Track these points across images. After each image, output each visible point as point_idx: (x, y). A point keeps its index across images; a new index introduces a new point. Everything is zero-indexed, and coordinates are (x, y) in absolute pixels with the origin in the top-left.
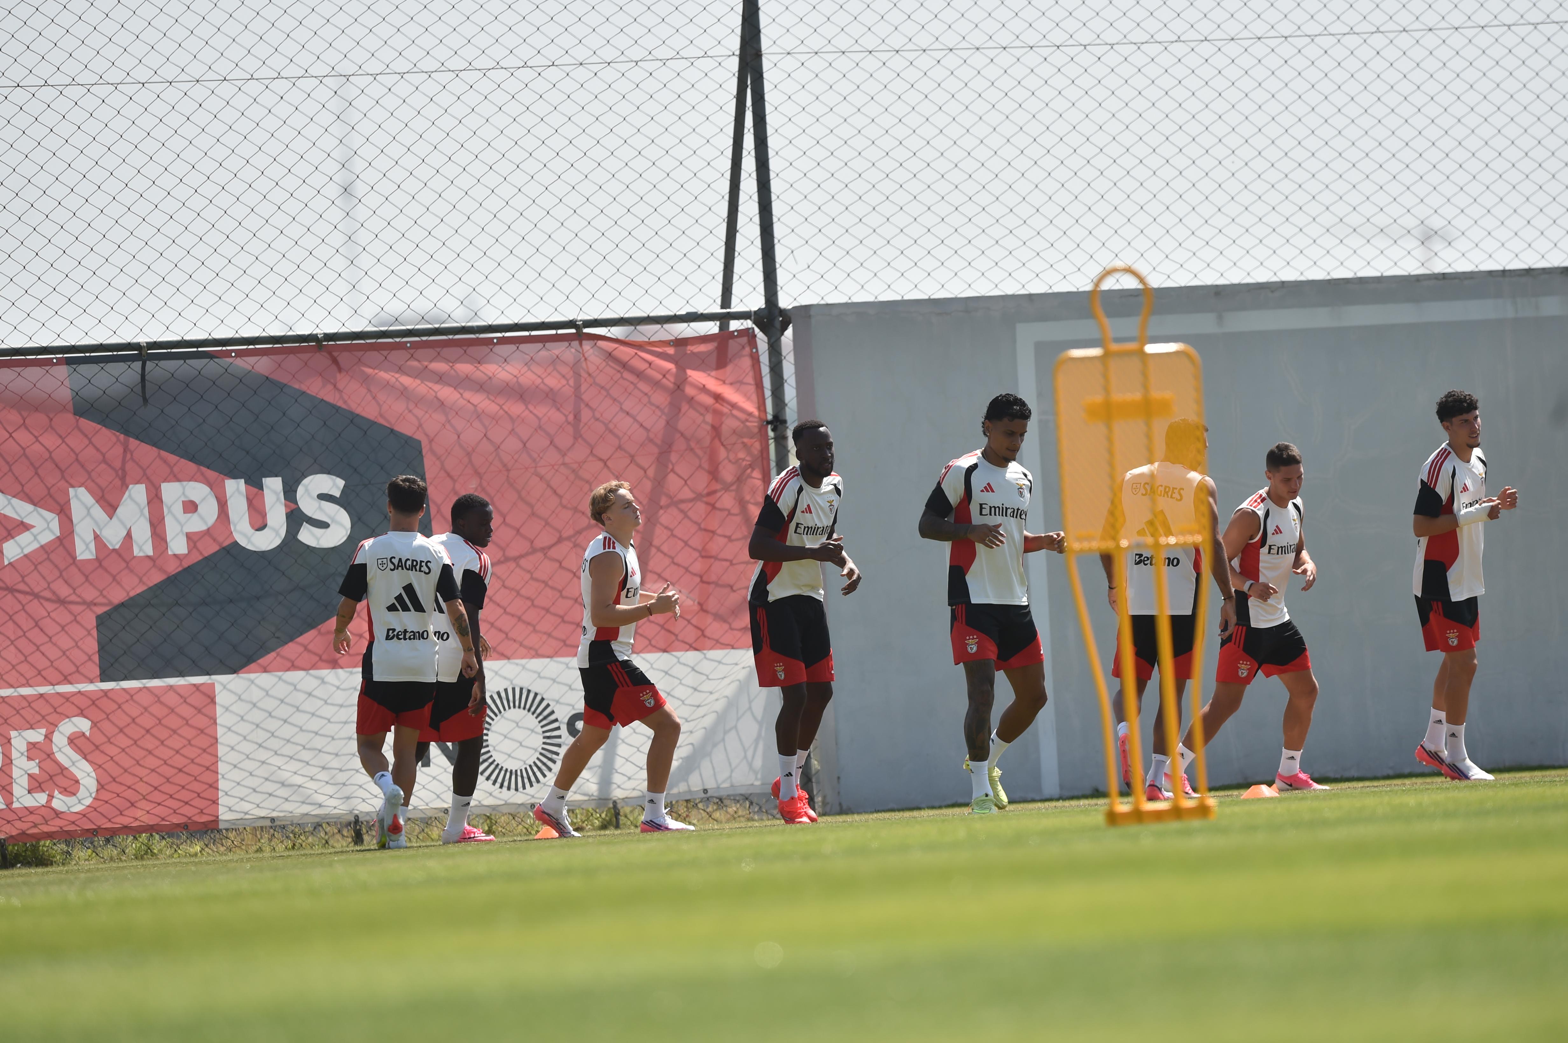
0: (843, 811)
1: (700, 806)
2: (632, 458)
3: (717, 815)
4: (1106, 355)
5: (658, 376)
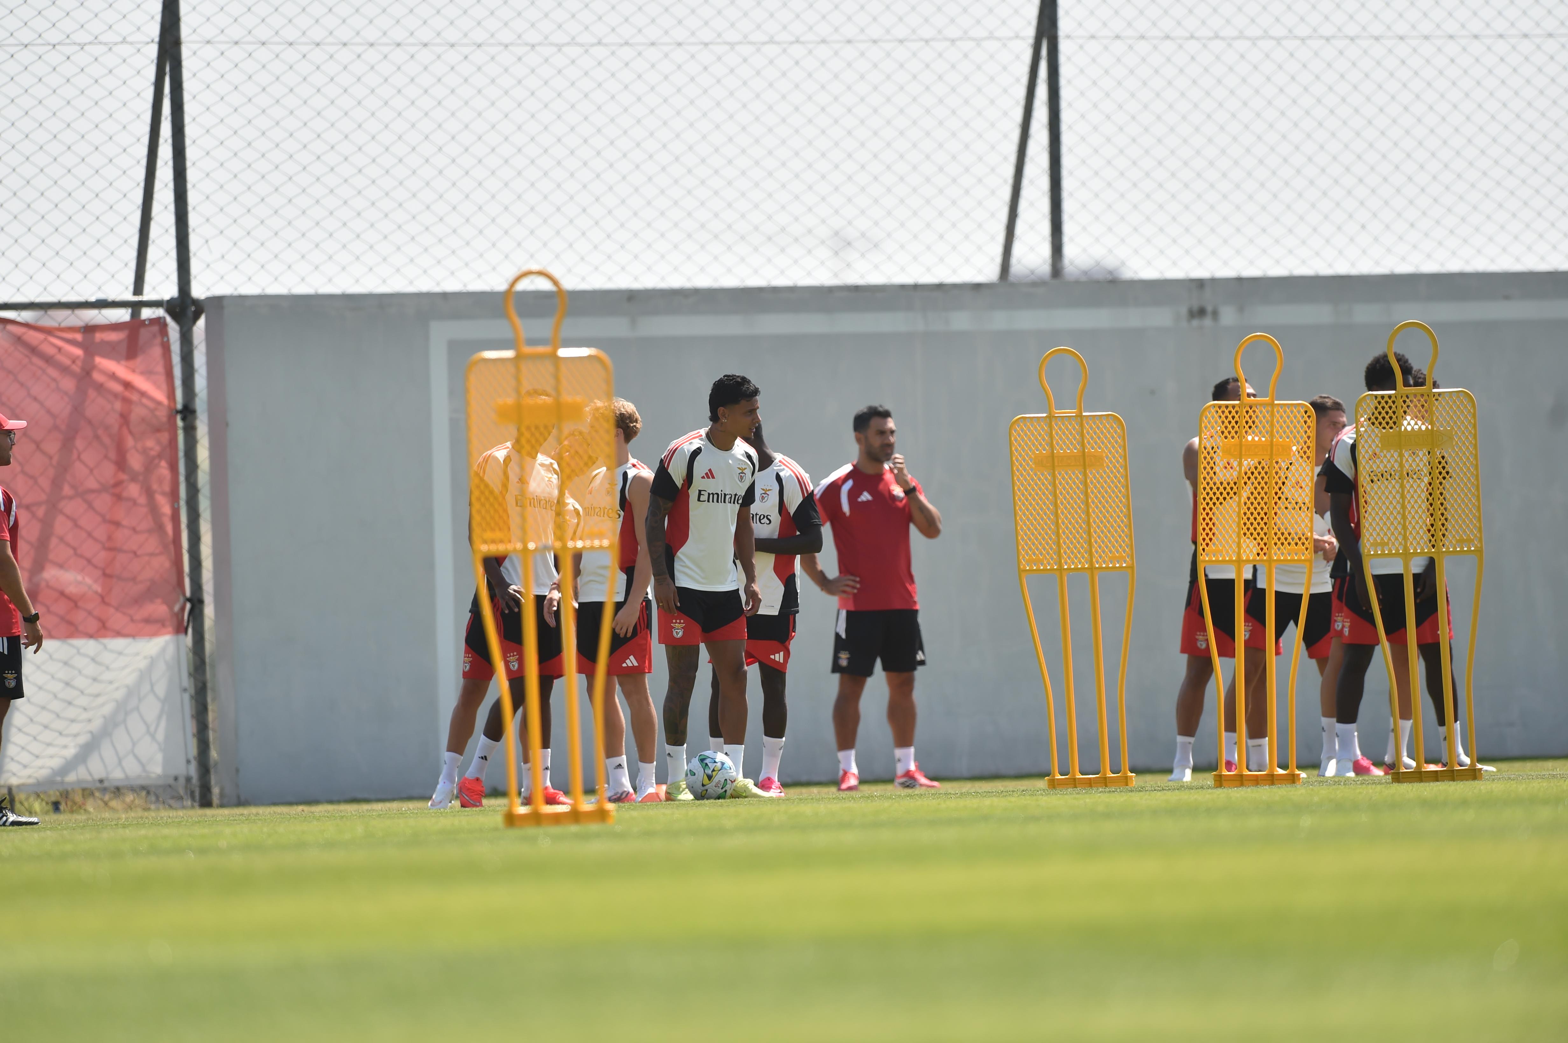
0: (240, 803)
1: (97, 794)
2: (38, 445)
3: (114, 803)
4: (518, 358)
5: (67, 362)
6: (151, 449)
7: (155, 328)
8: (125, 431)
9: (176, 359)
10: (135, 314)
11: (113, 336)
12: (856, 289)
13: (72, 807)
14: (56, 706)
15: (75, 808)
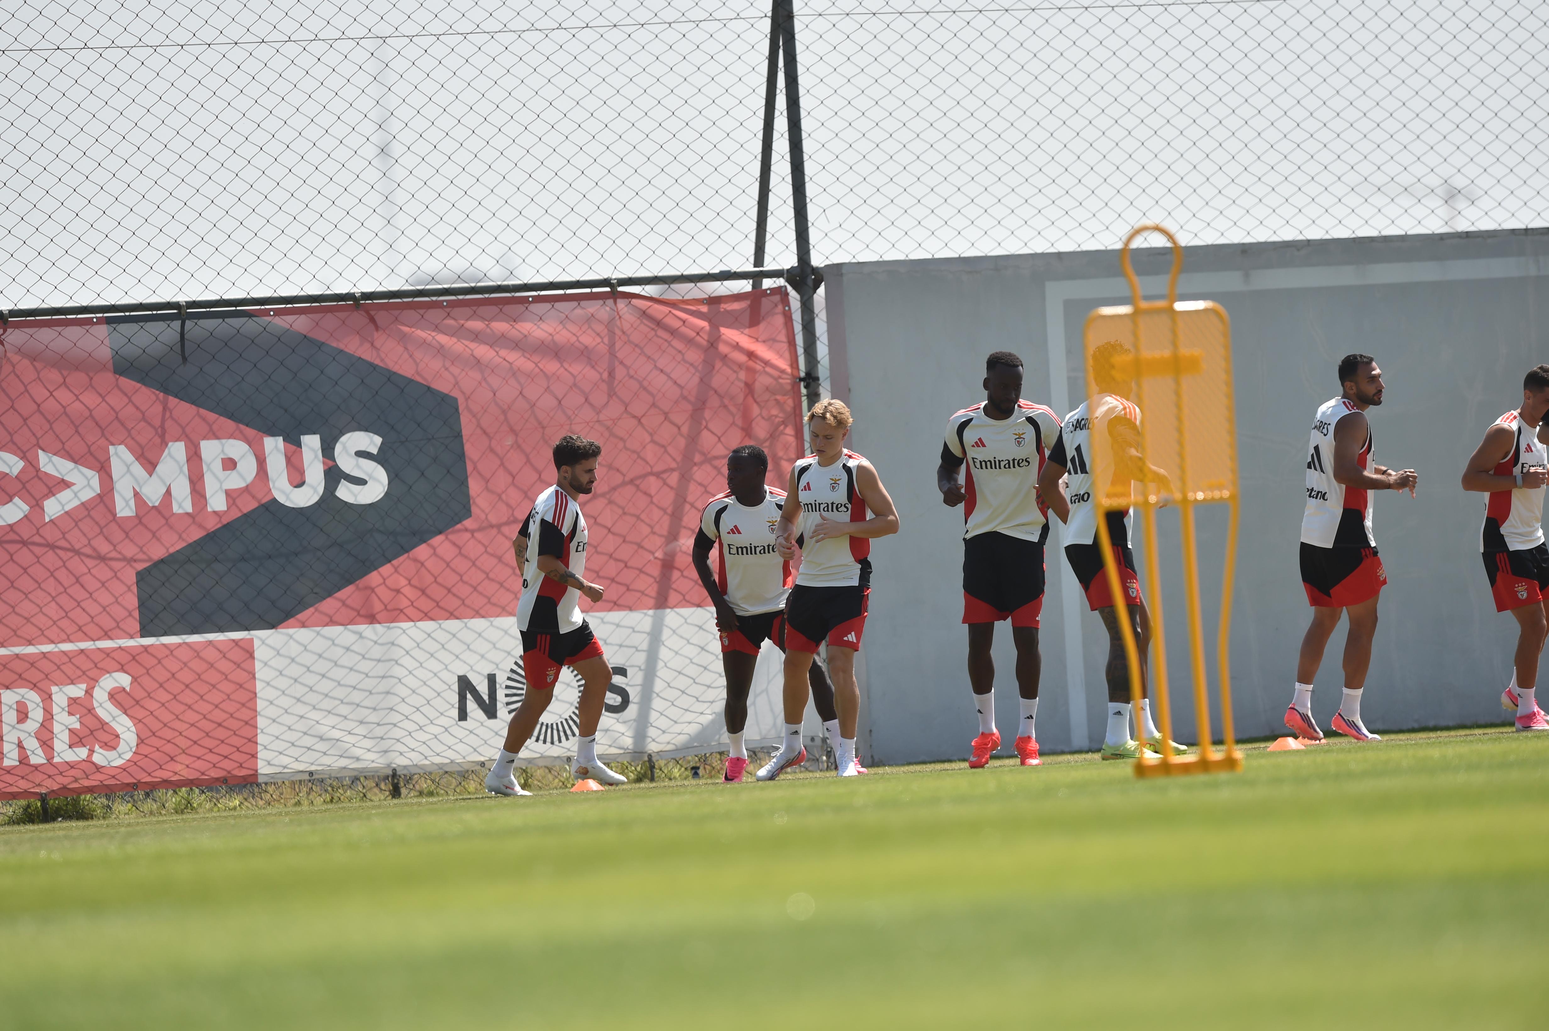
0: (875, 763)
2: (666, 415)
4: (1137, 312)
5: (692, 334)
6: (776, 416)
7: (777, 298)
8: (750, 400)
9: (798, 327)
10: (757, 285)
11: (736, 306)
12: (1467, 235)
13: (710, 772)
14: (692, 671)
15: (713, 773)
